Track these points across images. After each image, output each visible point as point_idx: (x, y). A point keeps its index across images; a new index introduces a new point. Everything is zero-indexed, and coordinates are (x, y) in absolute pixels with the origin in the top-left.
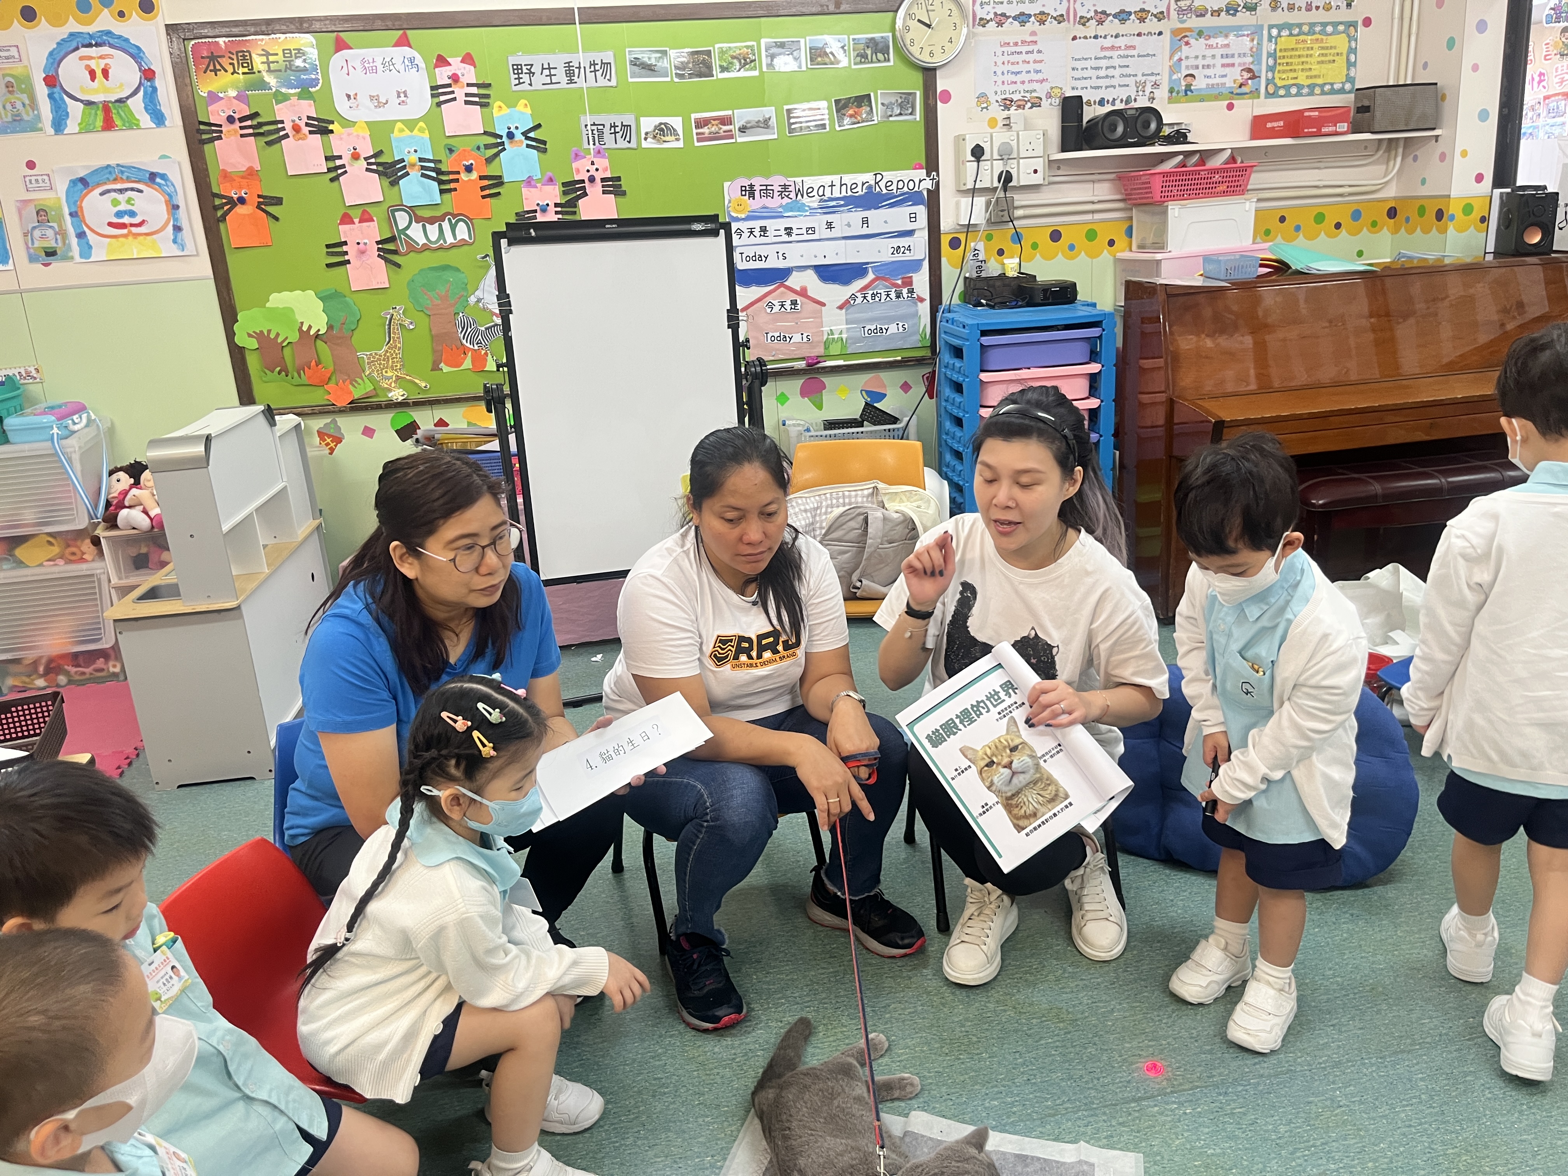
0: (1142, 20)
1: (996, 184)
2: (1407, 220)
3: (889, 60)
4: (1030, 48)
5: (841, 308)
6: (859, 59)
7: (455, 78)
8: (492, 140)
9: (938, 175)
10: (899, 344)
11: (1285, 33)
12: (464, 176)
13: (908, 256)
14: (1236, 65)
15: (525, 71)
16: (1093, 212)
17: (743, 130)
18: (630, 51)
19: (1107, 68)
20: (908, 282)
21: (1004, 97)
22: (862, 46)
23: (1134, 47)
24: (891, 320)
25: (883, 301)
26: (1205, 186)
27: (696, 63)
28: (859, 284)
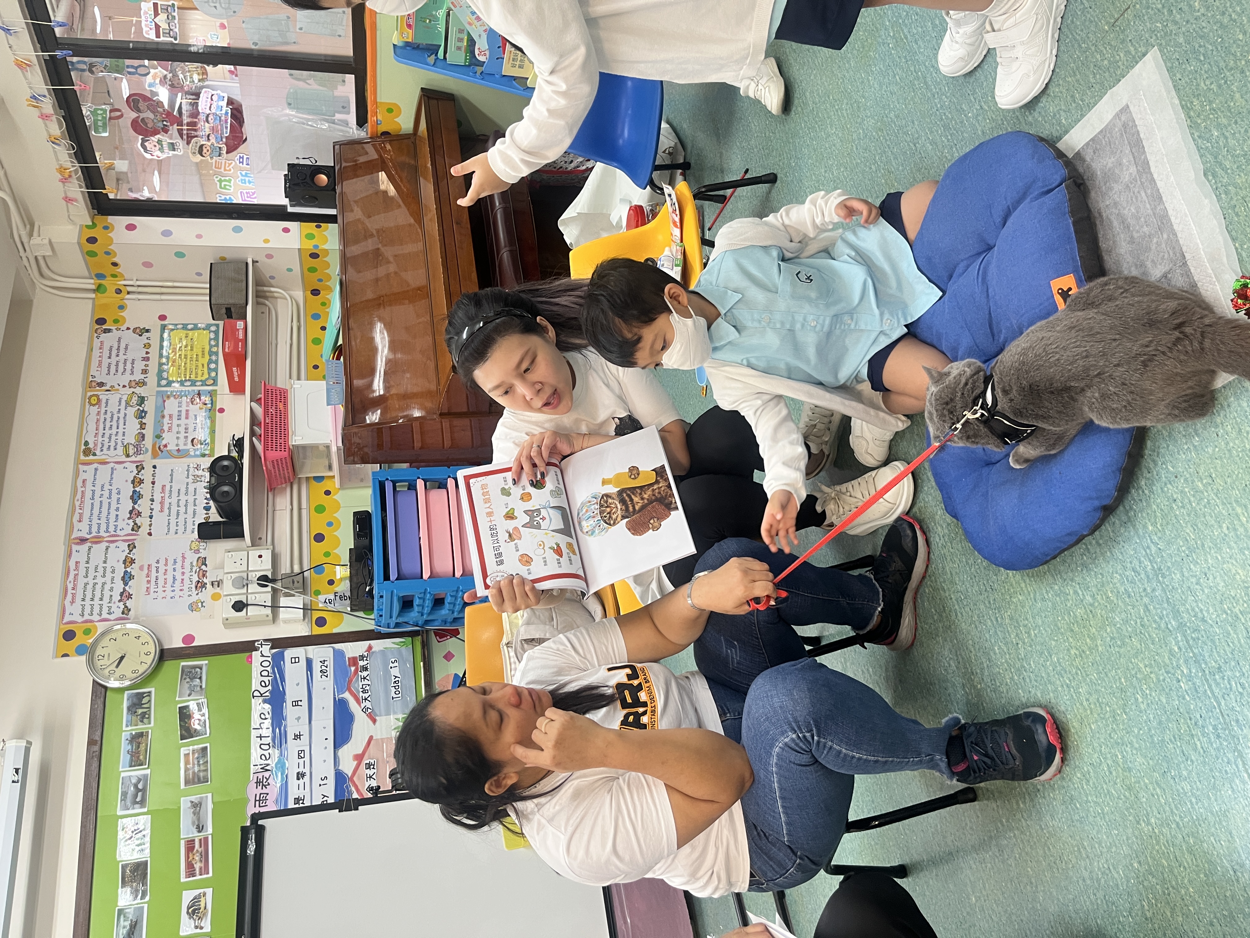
0: (141, 481)
1: (269, 589)
2: (320, 280)
3: (150, 692)
4: (154, 570)
5: (374, 721)
6: (145, 720)
9: (258, 641)
10: (409, 665)
11: (165, 375)
13: (330, 663)
16: (300, 509)
17: (200, 828)
19: (178, 506)
20: (354, 661)
21: (194, 589)
22: (134, 718)
23: (164, 486)
24: (387, 673)
25: (369, 683)
26: (278, 418)
27: (133, 879)
28: (353, 705)
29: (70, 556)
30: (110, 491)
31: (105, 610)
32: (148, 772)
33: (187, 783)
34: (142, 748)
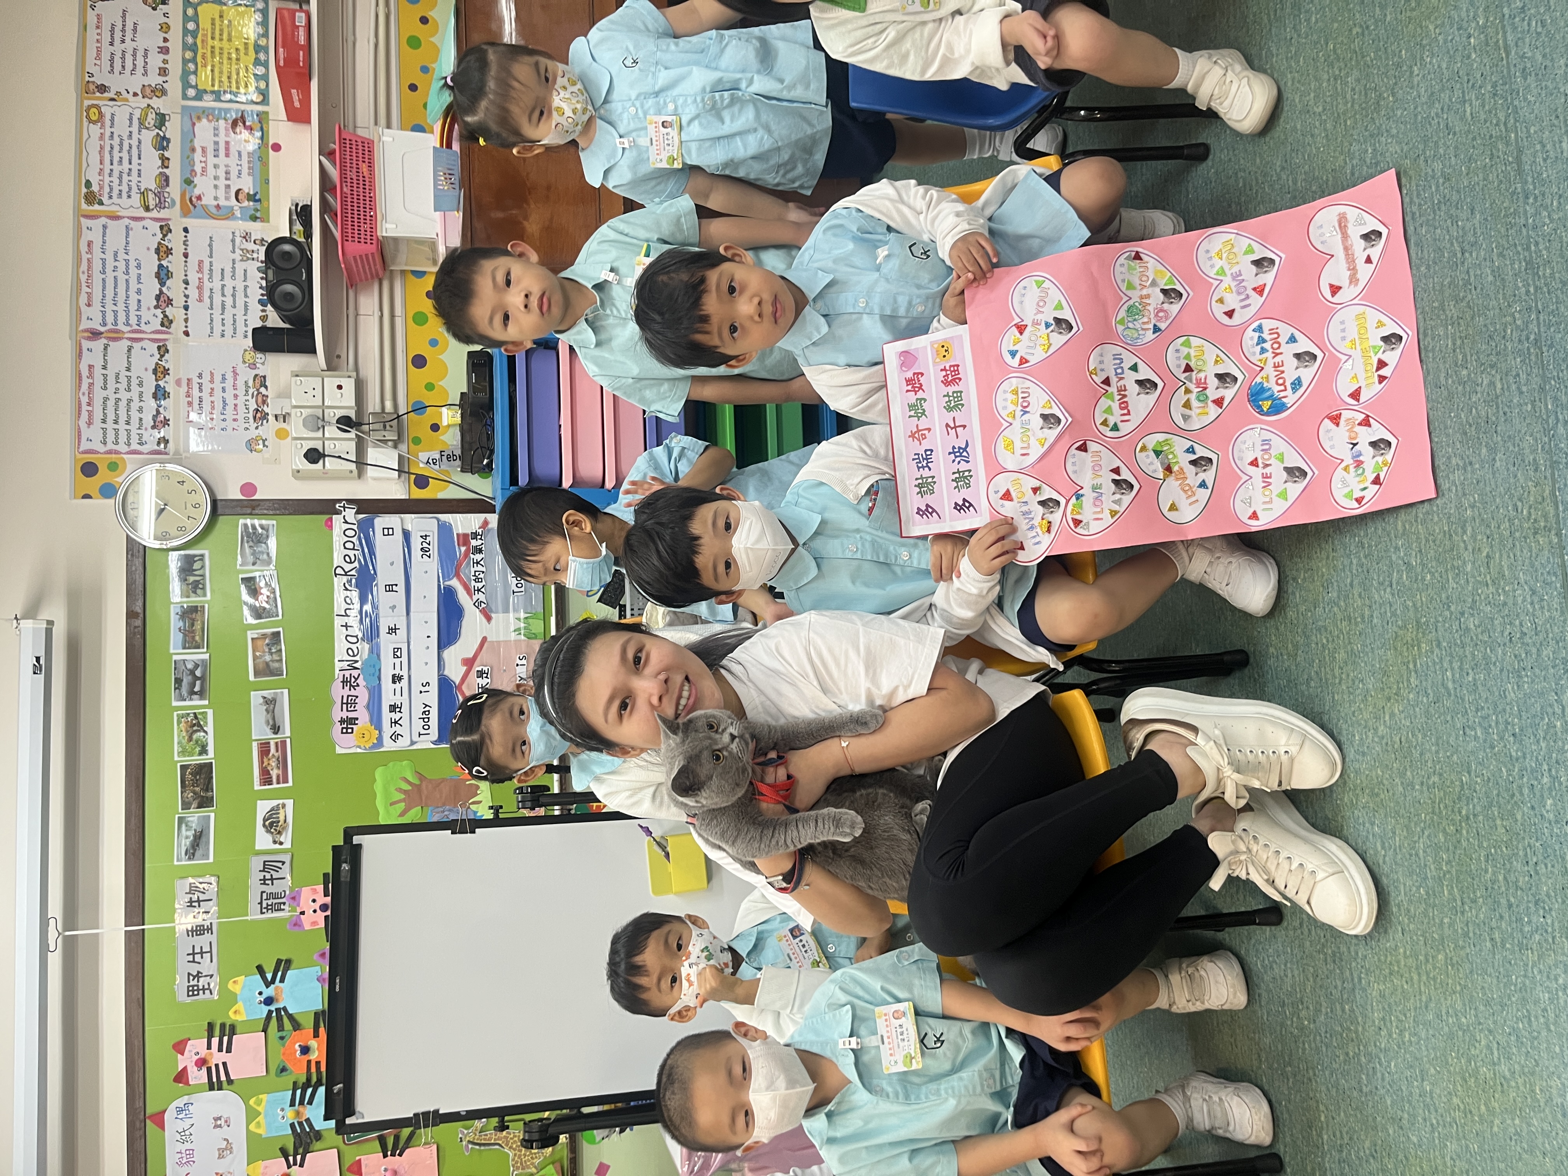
0: (169, 251)
3: (202, 555)
4: (196, 387)
5: (489, 619)
6: (199, 591)
7: (201, 1063)
8: (274, 1023)
9: (340, 501)
11: (192, 79)
12: (314, 1054)
13: (434, 539)
14: (228, 139)
15: (195, 982)
16: (392, 316)
17: (276, 729)
18: (178, 860)
19: (223, 295)
20: (465, 539)
21: (251, 420)
22: (186, 587)
23: (201, 262)
25: (484, 569)
26: (361, 190)
27: (195, 783)
28: (463, 597)
29: (80, 355)
30: (127, 261)
31: (134, 439)
32: (206, 656)
33: (256, 674)
34: (198, 626)
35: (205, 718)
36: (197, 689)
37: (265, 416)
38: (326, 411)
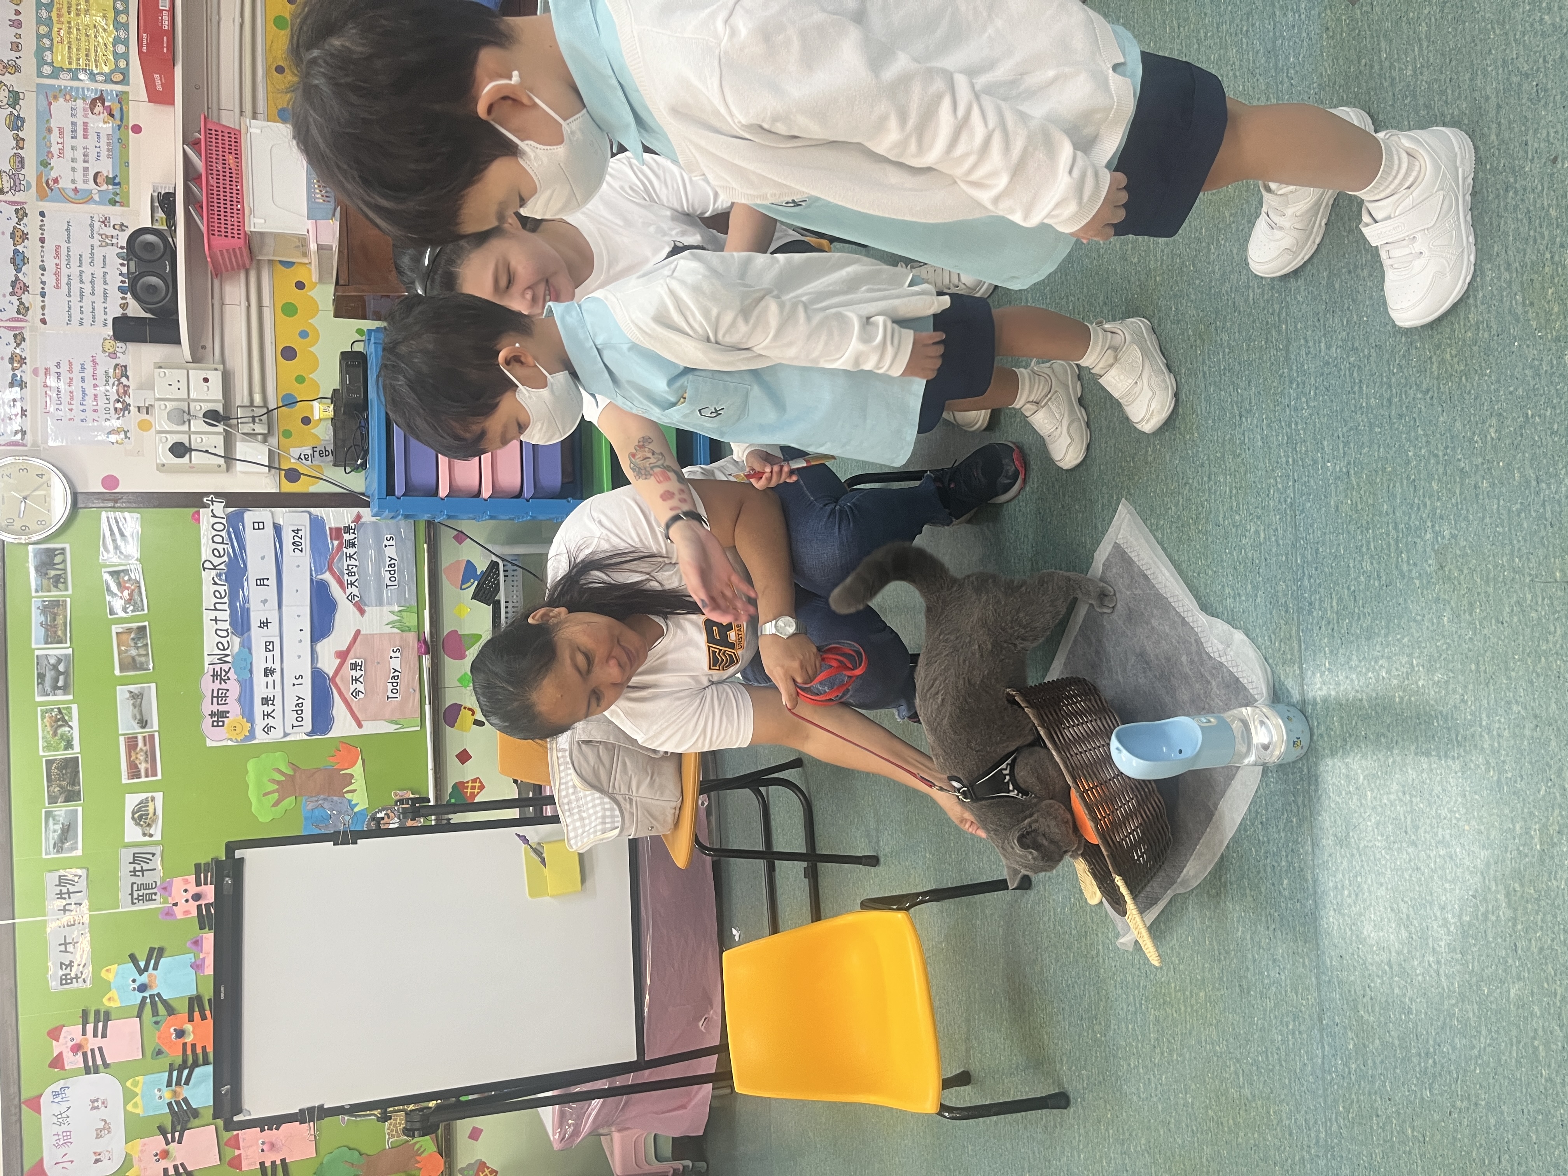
0: (24, 236)
3: (63, 549)
5: (362, 612)
6: (60, 585)
7: (76, 1048)
8: (148, 1009)
9: (208, 494)
10: (410, 545)
11: (48, 56)
12: (189, 1039)
13: (305, 532)
14: (85, 120)
16: (260, 306)
17: (143, 723)
18: (46, 854)
19: (82, 282)
20: (337, 533)
21: (112, 411)
22: (45, 582)
23: (58, 248)
24: (380, 554)
25: (357, 563)
26: (228, 182)
27: (62, 777)
28: (335, 590)
32: (70, 651)
33: (122, 669)
34: (60, 620)
35: (70, 713)
36: (60, 684)
37: (126, 407)
38: (192, 405)
